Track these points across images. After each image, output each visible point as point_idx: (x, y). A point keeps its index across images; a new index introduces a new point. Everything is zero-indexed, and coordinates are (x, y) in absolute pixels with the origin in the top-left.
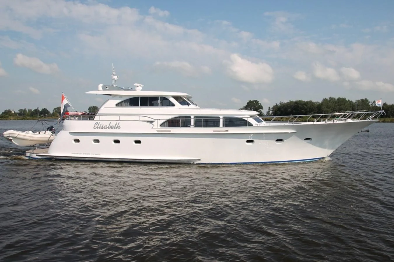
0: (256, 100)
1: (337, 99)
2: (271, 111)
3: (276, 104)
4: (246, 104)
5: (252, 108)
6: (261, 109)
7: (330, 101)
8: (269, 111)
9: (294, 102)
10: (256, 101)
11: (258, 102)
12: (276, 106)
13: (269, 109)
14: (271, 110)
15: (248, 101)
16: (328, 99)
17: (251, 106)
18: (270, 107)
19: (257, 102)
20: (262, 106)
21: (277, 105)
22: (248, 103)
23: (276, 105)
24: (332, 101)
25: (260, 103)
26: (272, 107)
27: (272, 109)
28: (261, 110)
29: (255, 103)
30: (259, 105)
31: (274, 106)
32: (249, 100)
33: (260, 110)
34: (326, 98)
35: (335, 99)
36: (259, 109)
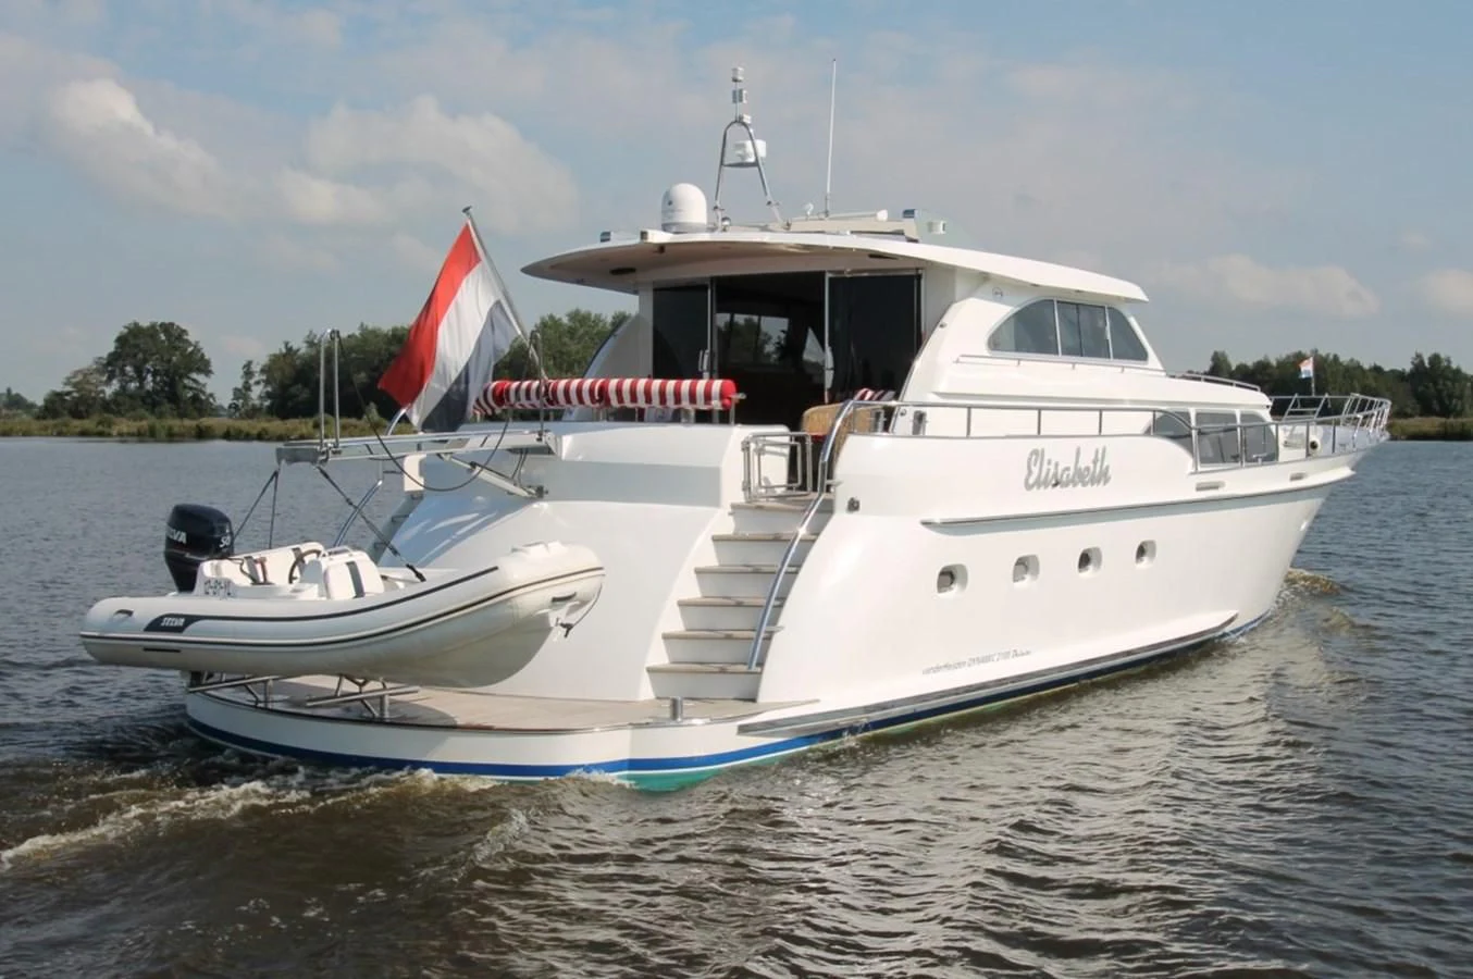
0: (172, 324)
1: (609, 320)
2: (258, 383)
3: (287, 344)
4: (111, 347)
5: (148, 366)
6: (199, 370)
7: (571, 332)
8: (247, 387)
9: (386, 335)
10: (167, 328)
11: (184, 331)
12: (284, 356)
13: (248, 373)
14: (257, 377)
15: (119, 329)
16: (565, 320)
17: (140, 356)
18: (248, 365)
19: (174, 334)
20: (207, 357)
21: (289, 350)
22: (121, 340)
23: (284, 351)
24: (581, 331)
25: (192, 337)
26: (261, 360)
27: (263, 371)
28: (201, 378)
29: (163, 337)
30: (190, 349)
31: (275, 359)
32: (129, 321)
33: (195, 381)
34: (551, 317)
35: (598, 319)
36: (191, 370)
